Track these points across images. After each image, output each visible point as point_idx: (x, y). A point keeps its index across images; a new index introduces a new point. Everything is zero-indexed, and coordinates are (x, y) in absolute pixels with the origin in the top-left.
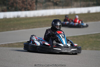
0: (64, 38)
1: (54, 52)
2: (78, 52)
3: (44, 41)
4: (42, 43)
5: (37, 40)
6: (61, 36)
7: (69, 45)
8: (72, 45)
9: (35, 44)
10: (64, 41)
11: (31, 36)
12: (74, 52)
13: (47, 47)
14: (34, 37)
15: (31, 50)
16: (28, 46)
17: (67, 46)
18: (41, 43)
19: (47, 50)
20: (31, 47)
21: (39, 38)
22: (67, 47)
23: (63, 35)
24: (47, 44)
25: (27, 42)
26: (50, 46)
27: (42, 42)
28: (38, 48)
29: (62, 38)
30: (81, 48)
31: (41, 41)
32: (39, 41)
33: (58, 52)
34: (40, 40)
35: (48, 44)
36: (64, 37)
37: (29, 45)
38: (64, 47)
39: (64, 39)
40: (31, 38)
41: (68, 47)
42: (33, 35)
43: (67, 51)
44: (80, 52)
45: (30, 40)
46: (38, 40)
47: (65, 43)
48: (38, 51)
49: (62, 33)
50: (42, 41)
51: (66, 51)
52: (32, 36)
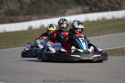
0: (84, 42)
3: (60, 47)
6: (81, 39)
9: (50, 52)
13: (64, 54)
15: (45, 59)
17: (88, 51)
18: (57, 49)
20: (45, 55)
23: (83, 38)
24: (63, 50)
28: (53, 56)
29: (82, 42)
31: (56, 47)
33: (77, 60)
36: (84, 40)
37: (43, 52)
38: (84, 53)
39: (84, 43)
41: (89, 53)
46: (54, 46)
48: (53, 60)
49: (83, 36)
50: (58, 47)
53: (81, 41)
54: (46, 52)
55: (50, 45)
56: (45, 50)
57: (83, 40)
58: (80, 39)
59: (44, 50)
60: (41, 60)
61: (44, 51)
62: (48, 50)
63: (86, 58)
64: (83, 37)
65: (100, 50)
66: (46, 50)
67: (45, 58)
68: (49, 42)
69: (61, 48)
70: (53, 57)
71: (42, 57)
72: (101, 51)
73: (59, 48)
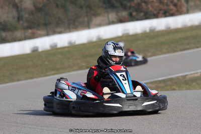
0: (126, 80)
1: (106, 111)
4: (81, 94)
5: (70, 88)
6: (121, 75)
7: (138, 95)
9: (67, 98)
11: (58, 80)
12: (150, 108)
13: (91, 102)
14: (63, 82)
15: (58, 111)
17: (135, 96)
18: (79, 94)
20: (58, 104)
22: (134, 98)
23: (124, 73)
24: (90, 95)
27: (80, 91)
28: (72, 106)
29: (123, 80)
31: (77, 90)
33: (115, 112)
34: (75, 88)
36: (126, 77)
37: (55, 99)
38: (128, 100)
39: (127, 81)
41: (136, 100)
42: (62, 78)
43: (135, 107)
45: (56, 90)
46: (73, 87)
48: (73, 112)
50: (81, 89)
51: (132, 108)
52: (59, 80)
53: (121, 78)
54: (59, 99)
55: (67, 87)
56: (58, 95)
57: (124, 77)
58: (118, 74)
59: (56, 95)
60: (51, 113)
61: (55, 97)
62: (64, 95)
63: (131, 107)
64: (122, 71)
65: (154, 92)
66: (60, 95)
67: (58, 109)
69: (87, 91)
70: (74, 108)
71: (52, 107)
72: (156, 95)
73: (82, 92)
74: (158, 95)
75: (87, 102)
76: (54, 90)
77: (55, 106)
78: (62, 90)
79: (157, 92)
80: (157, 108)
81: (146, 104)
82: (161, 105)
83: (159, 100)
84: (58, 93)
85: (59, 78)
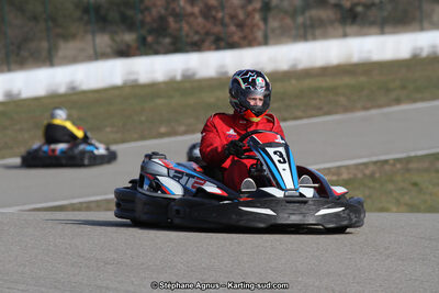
0: (285, 162)
2: (351, 219)
3: (198, 178)
4: (193, 186)
6: (275, 153)
8: (323, 191)
9: (163, 192)
10: (286, 175)
11: (146, 156)
12: (331, 222)
13: (215, 202)
15: (144, 218)
16: (133, 202)
17: (301, 195)
18: (189, 186)
19: (214, 215)
20: (145, 204)
21: (179, 164)
22: (301, 200)
24: (211, 188)
25: (130, 185)
26: (226, 199)
27: (192, 181)
28: (176, 208)
29: (279, 161)
30: (360, 203)
31: (185, 178)
32: (177, 176)
33: (262, 225)
34: (182, 173)
35: (218, 191)
38: (288, 202)
39: (286, 166)
40: (143, 168)
44: (356, 222)
45: (142, 177)
47: (289, 184)
48: (177, 221)
49: (279, 140)
50: (193, 177)
52: (149, 157)
54: (148, 193)
56: (146, 187)
57: (281, 155)
58: (271, 151)
59: (142, 187)
61: (140, 190)
62: (158, 187)
66: (150, 186)
68: (160, 159)
70: (178, 212)
71: (133, 211)
74: (348, 196)
75: (206, 201)
76: (137, 177)
77: (139, 207)
78: (154, 176)
79: (345, 190)
80: (345, 223)
81: (323, 212)
82: (353, 217)
83: (351, 206)
84: (146, 181)
85: (150, 153)
